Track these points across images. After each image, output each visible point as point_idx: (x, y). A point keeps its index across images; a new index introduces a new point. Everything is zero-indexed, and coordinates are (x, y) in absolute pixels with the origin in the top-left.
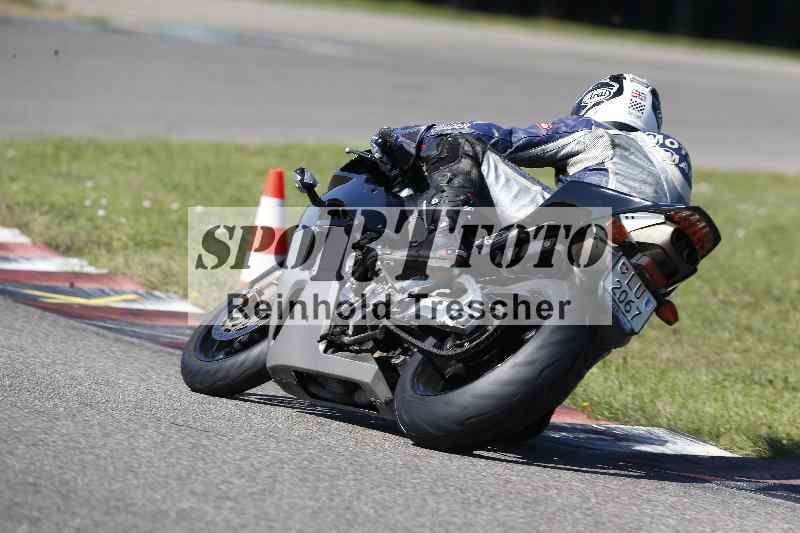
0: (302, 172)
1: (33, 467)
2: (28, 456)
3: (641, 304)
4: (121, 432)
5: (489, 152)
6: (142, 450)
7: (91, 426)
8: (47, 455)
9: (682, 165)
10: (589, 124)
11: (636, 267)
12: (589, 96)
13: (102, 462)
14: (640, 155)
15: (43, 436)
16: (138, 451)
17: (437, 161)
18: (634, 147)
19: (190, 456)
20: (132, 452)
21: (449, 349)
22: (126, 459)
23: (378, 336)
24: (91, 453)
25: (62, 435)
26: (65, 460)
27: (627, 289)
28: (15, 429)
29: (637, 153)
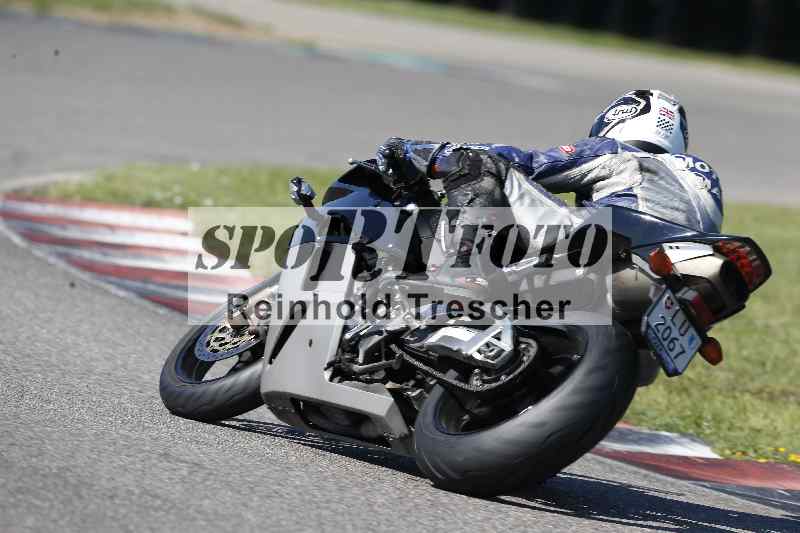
0: (299, 182)
1: (268, 521)
2: (263, 509)
3: (684, 341)
4: (356, 486)
5: (512, 169)
6: (379, 506)
7: (325, 479)
8: (282, 509)
9: (714, 191)
10: (614, 147)
11: (681, 302)
12: (613, 111)
13: (339, 518)
14: (670, 181)
15: (276, 487)
16: (376, 508)
17: (458, 179)
18: (664, 171)
19: (429, 515)
20: (368, 508)
21: (475, 384)
22: (364, 516)
23: (394, 366)
24: (327, 508)
25: (296, 487)
26: (301, 515)
27: (672, 325)
28: (247, 479)
29: (668, 178)
